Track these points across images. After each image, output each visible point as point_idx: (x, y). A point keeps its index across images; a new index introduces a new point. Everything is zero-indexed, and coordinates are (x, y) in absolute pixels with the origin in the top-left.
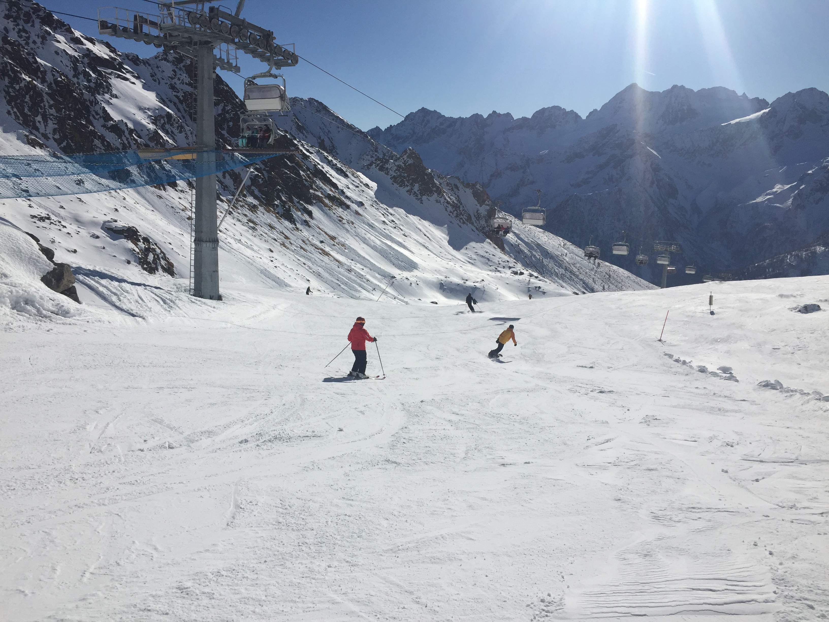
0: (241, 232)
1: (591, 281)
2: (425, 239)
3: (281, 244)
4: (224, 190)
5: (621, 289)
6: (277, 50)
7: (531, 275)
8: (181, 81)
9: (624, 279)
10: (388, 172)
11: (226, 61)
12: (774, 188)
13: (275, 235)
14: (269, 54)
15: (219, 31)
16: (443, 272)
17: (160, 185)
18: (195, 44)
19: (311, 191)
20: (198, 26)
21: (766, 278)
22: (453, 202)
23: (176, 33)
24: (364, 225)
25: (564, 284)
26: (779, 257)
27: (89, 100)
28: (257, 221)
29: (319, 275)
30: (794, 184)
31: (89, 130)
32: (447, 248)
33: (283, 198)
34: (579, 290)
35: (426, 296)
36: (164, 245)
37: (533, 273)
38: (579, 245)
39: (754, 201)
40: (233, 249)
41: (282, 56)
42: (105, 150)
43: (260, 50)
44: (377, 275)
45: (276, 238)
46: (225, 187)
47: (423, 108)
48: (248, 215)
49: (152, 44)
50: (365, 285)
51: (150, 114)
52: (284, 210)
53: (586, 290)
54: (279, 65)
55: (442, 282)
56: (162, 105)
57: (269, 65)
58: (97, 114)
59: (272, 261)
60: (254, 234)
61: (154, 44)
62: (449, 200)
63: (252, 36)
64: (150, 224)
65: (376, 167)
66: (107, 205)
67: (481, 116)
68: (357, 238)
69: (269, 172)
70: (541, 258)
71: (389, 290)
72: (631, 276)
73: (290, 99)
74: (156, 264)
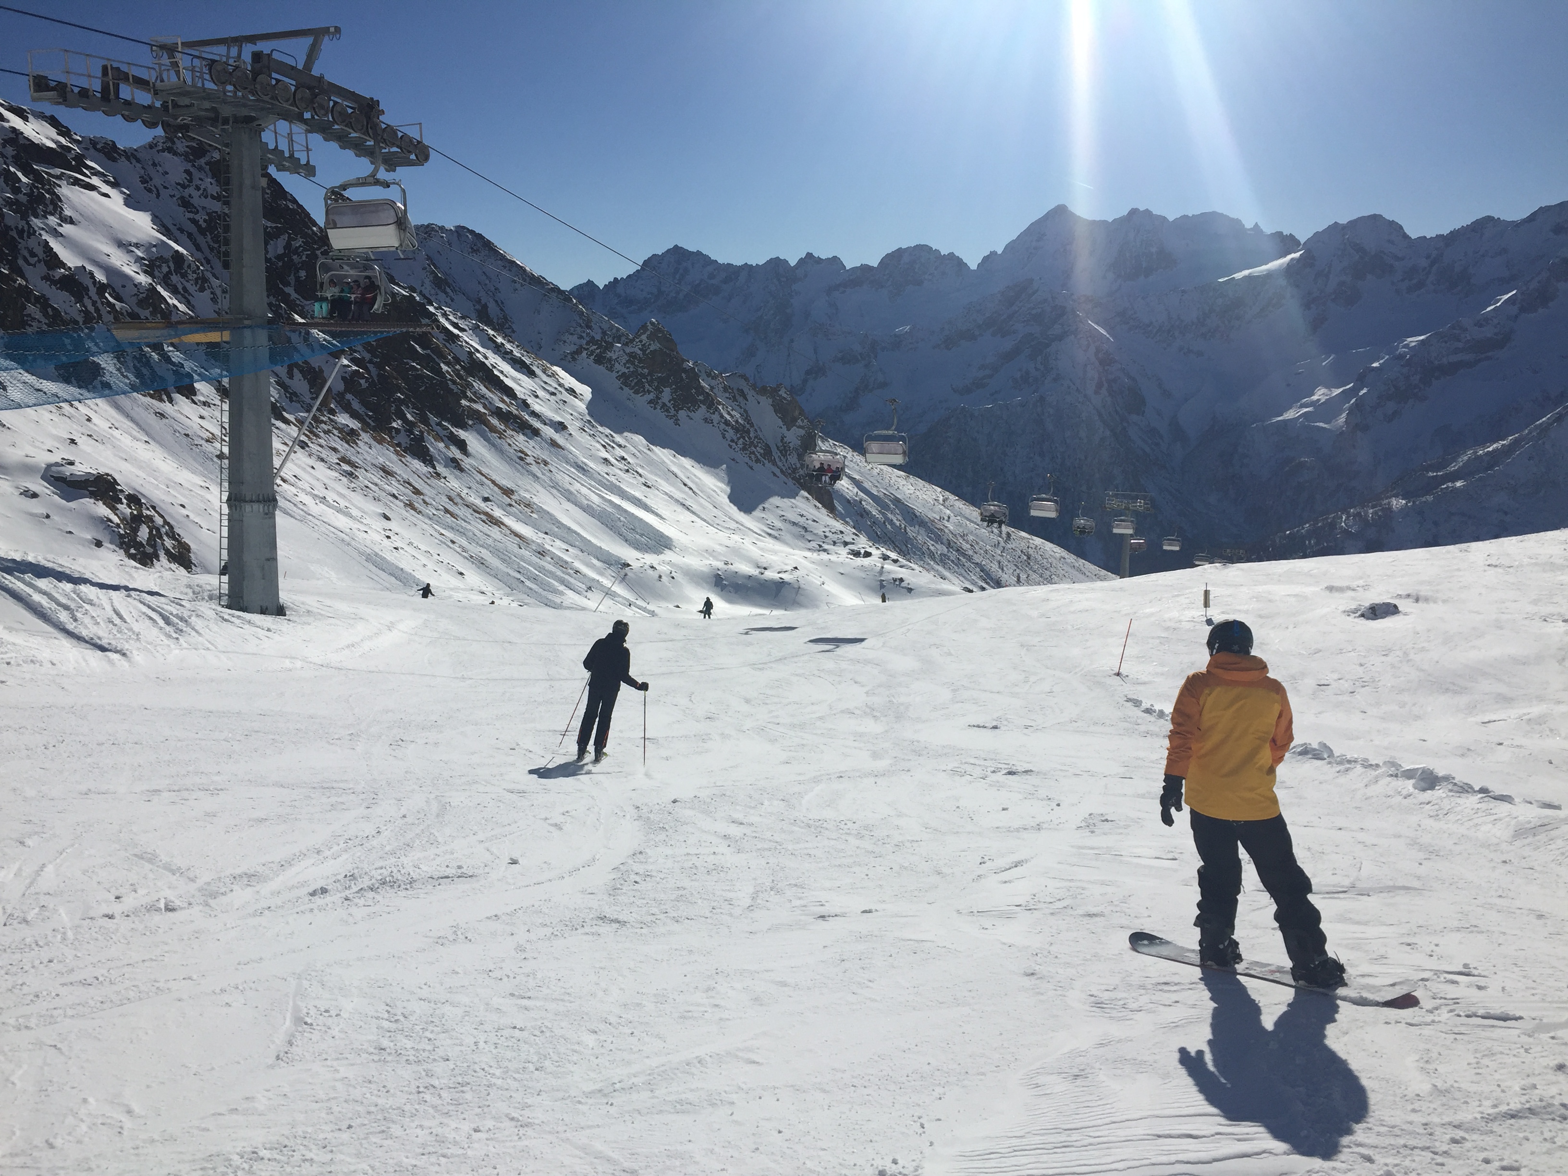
0: (326, 481)
1: (994, 567)
2: (684, 492)
3: (406, 505)
4: (291, 401)
5: (1050, 581)
6: (389, 135)
7: (885, 558)
8: (201, 192)
9: (1054, 562)
10: (612, 366)
11: (287, 155)
12: (1313, 395)
13: (394, 487)
14: (372, 143)
15: (272, 98)
16: (720, 554)
17: (161, 392)
18: (226, 121)
19: (464, 402)
20: (230, 88)
21: (1305, 556)
22: (737, 422)
23: (186, 101)
24: (568, 467)
25: (946, 573)
26: (1327, 519)
27: (17, 228)
28: (358, 460)
29: (481, 564)
30: (1348, 387)
31: (16, 285)
32: (727, 508)
33: (409, 416)
34: (974, 583)
35: (688, 600)
36: (171, 509)
37: (889, 553)
38: (972, 500)
39: (1279, 419)
40: (309, 515)
41: (398, 147)
42: (48, 325)
43: (354, 135)
44: (595, 561)
45: (396, 493)
46: (292, 396)
47: (676, 247)
48: (340, 448)
49: (140, 120)
50: (572, 580)
51: (140, 254)
52: (412, 439)
53: (987, 583)
54: (391, 163)
55: (720, 573)
56: (164, 239)
57: (372, 163)
58: (33, 255)
59: (388, 537)
60: (353, 485)
61: (143, 121)
62: (728, 417)
63: (338, 108)
64: (141, 468)
65: (588, 356)
66: (54, 432)
67: (786, 261)
68: (554, 491)
69: (380, 367)
70: (903, 526)
71: (618, 589)
72: (1066, 556)
73: (417, 228)
74: (154, 546)
